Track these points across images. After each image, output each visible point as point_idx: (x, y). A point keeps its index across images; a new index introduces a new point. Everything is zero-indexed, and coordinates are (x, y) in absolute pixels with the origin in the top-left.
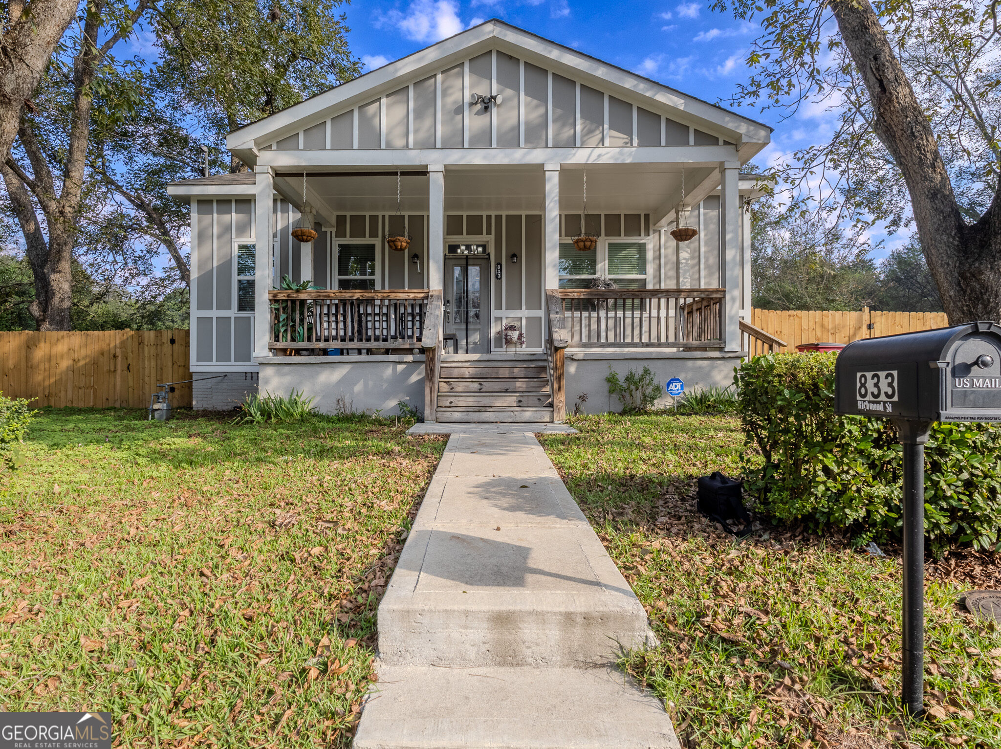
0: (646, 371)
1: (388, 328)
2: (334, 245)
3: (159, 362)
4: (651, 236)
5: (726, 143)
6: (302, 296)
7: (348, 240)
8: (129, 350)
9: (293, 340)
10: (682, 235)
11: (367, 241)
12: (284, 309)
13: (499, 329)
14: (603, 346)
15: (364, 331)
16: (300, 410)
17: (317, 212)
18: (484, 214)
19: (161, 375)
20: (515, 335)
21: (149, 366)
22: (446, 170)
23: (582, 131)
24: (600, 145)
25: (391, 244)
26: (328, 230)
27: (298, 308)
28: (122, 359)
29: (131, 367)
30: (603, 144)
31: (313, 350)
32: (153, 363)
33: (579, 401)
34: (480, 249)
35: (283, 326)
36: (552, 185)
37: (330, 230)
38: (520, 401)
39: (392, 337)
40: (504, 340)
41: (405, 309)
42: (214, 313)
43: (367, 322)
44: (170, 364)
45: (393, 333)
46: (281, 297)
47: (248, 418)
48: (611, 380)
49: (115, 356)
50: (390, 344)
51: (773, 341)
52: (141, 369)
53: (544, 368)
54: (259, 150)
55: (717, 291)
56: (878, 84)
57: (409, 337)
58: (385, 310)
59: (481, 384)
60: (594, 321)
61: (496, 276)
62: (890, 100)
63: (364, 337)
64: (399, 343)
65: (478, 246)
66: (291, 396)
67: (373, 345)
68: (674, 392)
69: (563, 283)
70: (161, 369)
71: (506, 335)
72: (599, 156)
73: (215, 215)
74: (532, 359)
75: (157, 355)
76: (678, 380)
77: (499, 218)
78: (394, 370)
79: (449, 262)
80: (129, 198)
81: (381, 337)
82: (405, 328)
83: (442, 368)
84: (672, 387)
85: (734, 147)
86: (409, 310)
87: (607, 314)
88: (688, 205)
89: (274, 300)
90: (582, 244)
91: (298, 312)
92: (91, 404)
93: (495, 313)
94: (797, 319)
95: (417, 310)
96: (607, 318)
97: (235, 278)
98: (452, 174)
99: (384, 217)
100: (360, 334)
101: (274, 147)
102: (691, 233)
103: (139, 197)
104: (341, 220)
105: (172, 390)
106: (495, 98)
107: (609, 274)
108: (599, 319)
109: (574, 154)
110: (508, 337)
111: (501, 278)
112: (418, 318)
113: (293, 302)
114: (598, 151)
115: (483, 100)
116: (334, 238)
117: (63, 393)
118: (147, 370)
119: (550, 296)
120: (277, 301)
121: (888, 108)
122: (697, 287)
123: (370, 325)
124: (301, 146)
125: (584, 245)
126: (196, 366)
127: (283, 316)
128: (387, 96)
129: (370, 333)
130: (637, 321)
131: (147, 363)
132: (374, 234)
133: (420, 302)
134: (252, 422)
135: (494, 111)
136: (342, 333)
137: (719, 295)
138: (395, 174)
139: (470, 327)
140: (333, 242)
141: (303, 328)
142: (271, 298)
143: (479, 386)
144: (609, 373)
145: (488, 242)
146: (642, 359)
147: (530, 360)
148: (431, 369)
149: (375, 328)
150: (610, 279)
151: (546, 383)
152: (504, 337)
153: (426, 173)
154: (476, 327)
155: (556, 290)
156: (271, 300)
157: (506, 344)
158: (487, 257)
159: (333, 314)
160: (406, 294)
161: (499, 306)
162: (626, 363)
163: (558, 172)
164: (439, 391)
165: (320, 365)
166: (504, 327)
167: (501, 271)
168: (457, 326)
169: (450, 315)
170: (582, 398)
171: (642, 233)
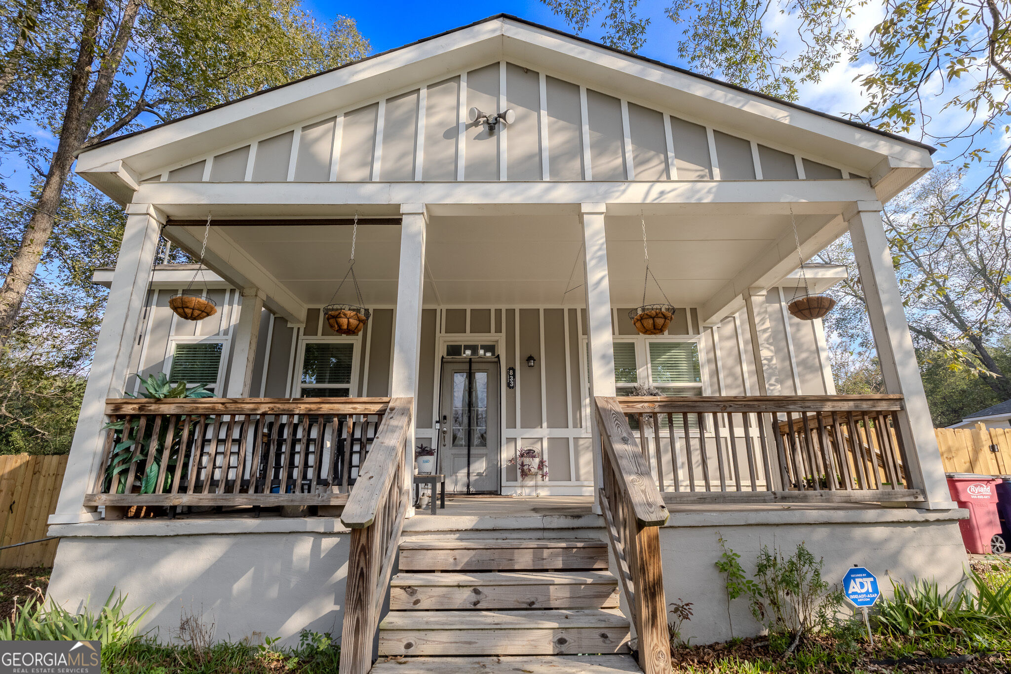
0: (802, 554)
1: (318, 465)
2: (301, 344)
4: (702, 334)
5: (853, 176)
6: (167, 409)
7: (319, 339)
9: (137, 488)
11: (343, 339)
12: (131, 431)
13: (511, 454)
17: (268, 297)
18: (493, 307)
20: (534, 463)
22: (429, 216)
23: (634, 158)
24: (664, 178)
26: (295, 326)
27: (157, 429)
30: (668, 176)
33: (677, 618)
34: (489, 354)
35: (123, 461)
37: (298, 326)
38: (562, 641)
40: (519, 471)
46: (128, 409)
48: (727, 567)
53: (601, 550)
54: (140, 183)
59: (477, 592)
61: (508, 385)
63: (269, 482)
68: (861, 598)
71: (523, 465)
72: (662, 193)
74: (575, 526)
76: (866, 572)
77: (511, 313)
78: (316, 548)
79: (449, 368)
83: (401, 549)
84: (855, 587)
85: (867, 181)
88: (762, 288)
89: (116, 415)
90: (650, 321)
91: (155, 437)
93: (506, 433)
95: (370, 433)
101: (165, 178)
102: (827, 304)
104: (312, 315)
106: (503, 116)
107: (654, 380)
109: (624, 191)
110: (526, 468)
111: (514, 387)
113: (150, 419)
114: (659, 187)
115: (487, 121)
116: (301, 336)
119: (604, 409)
120: (120, 417)
124: (206, 178)
128: (346, 114)
130: (695, 443)
133: (375, 417)
135: (504, 134)
137: (893, 407)
138: (351, 222)
139: (473, 451)
140: (300, 341)
141: (159, 466)
142: (109, 412)
143: (474, 598)
144: (721, 554)
145: (497, 341)
146: (777, 525)
147: (573, 529)
148: (362, 574)
149: (306, 465)
150: (657, 388)
151: (612, 587)
152: (519, 466)
153: (398, 222)
154: (482, 450)
155: (612, 398)
156: (110, 416)
157: (522, 475)
158: (496, 360)
159: (234, 440)
160: (351, 406)
161: (512, 425)
162: (749, 531)
163: (603, 216)
164: (386, 610)
165: (176, 539)
166: (518, 453)
167: (514, 377)
168: (456, 451)
169: (447, 436)
170: (681, 612)
171: (691, 330)
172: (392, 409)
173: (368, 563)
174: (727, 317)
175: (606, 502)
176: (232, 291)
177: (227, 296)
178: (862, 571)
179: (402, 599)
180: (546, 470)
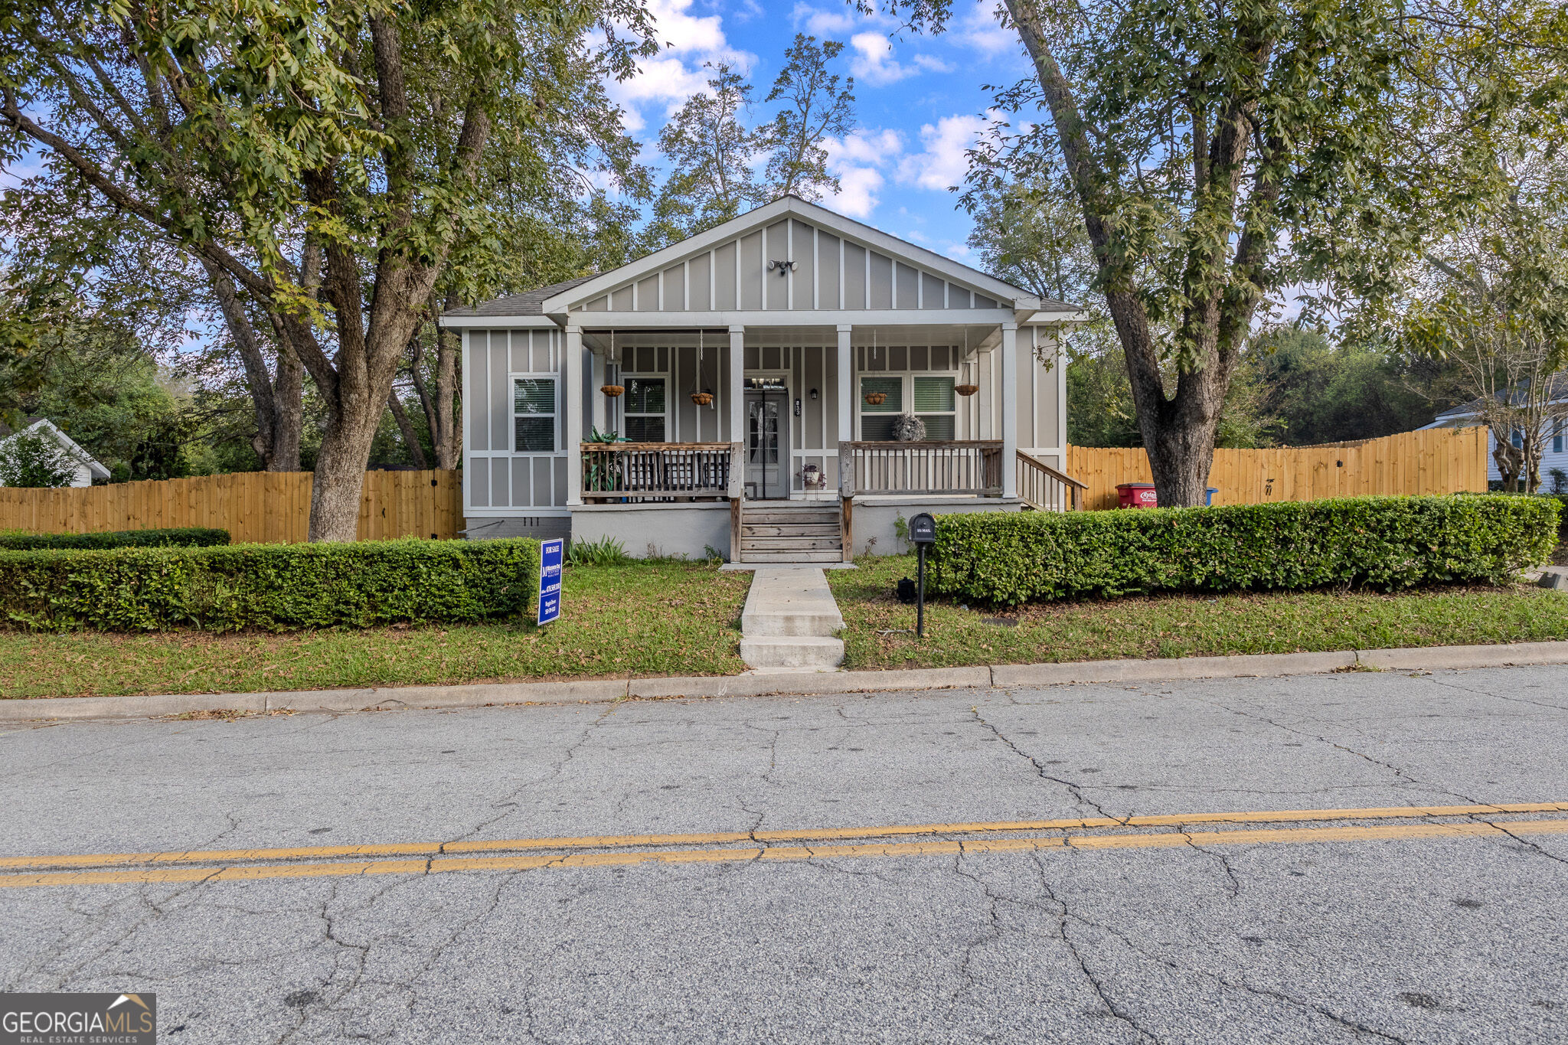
1: (692, 477)
2: (620, 379)
3: (419, 506)
4: (960, 369)
5: (1004, 306)
6: (612, 448)
7: (635, 374)
8: (384, 493)
9: (603, 489)
10: (964, 391)
11: (655, 375)
12: (595, 459)
13: (797, 470)
14: (891, 493)
15: (670, 480)
18: (782, 346)
19: (422, 521)
20: (815, 475)
21: (408, 510)
22: (746, 329)
23: (872, 297)
24: (888, 308)
27: (608, 459)
28: (376, 503)
29: (386, 512)
30: (890, 306)
31: (621, 498)
32: (412, 508)
33: (867, 543)
35: (594, 476)
37: (615, 363)
38: (814, 543)
39: (697, 486)
40: (803, 482)
41: (708, 459)
42: (490, 454)
43: (672, 471)
44: (431, 508)
45: (696, 481)
46: (592, 448)
48: (899, 525)
49: (367, 500)
50: (695, 493)
51: (1074, 483)
52: (398, 514)
53: (836, 513)
54: (572, 312)
55: (996, 442)
57: (712, 486)
58: (689, 461)
61: (795, 414)
63: (670, 485)
64: (703, 491)
66: (603, 542)
67: (678, 493)
70: (422, 514)
71: (806, 477)
73: (489, 347)
74: (827, 505)
75: (416, 498)
77: (797, 350)
79: (749, 399)
81: (686, 485)
82: (708, 477)
83: (745, 514)
85: (1010, 310)
86: (713, 460)
88: (987, 347)
89: (585, 452)
91: (608, 463)
93: (794, 453)
94: (1119, 458)
95: (720, 461)
97: (512, 415)
98: (750, 333)
99: (673, 349)
100: (666, 483)
101: (583, 310)
102: (972, 389)
104: (627, 353)
105: (434, 536)
106: (790, 264)
107: (916, 410)
109: (865, 316)
110: (808, 478)
111: (800, 415)
112: (721, 468)
113: (603, 453)
114: (886, 313)
115: (780, 266)
116: (620, 373)
118: (404, 515)
119: (843, 448)
120: (588, 453)
123: (675, 474)
124: (610, 308)
126: (468, 511)
127: (594, 467)
128: (690, 265)
129: (675, 482)
131: (404, 506)
132: (663, 368)
133: (723, 453)
135: (790, 275)
136: (649, 482)
137: (998, 447)
138: (698, 331)
139: (768, 465)
140: (619, 376)
141: (613, 477)
142: (583, 450)
143: (778, 531)
144: (897, 519)
145: (786, 377)
146: (927, 506)
148: (735, 518)
149: (680, 477)
150: (917, 416)
151: (838, 528)
152: (803, 478)
153: (725, 331)
154: (775, 465)
155: (848, 442)
156: (582, 452)
157: (806, 484)
158: (785, 392)
160: (710, 446)
161: (798, 446)
163: (849, 331)
164: (743, 535)
166: (803, 468)
167: (800, 407)
168: (757, 468)
170: (872, 541)
171: (951, 367)
172: (734, 449)
173: (738, 514)
177: (551, 335)
179: (748, 532)
180: (825, 481)
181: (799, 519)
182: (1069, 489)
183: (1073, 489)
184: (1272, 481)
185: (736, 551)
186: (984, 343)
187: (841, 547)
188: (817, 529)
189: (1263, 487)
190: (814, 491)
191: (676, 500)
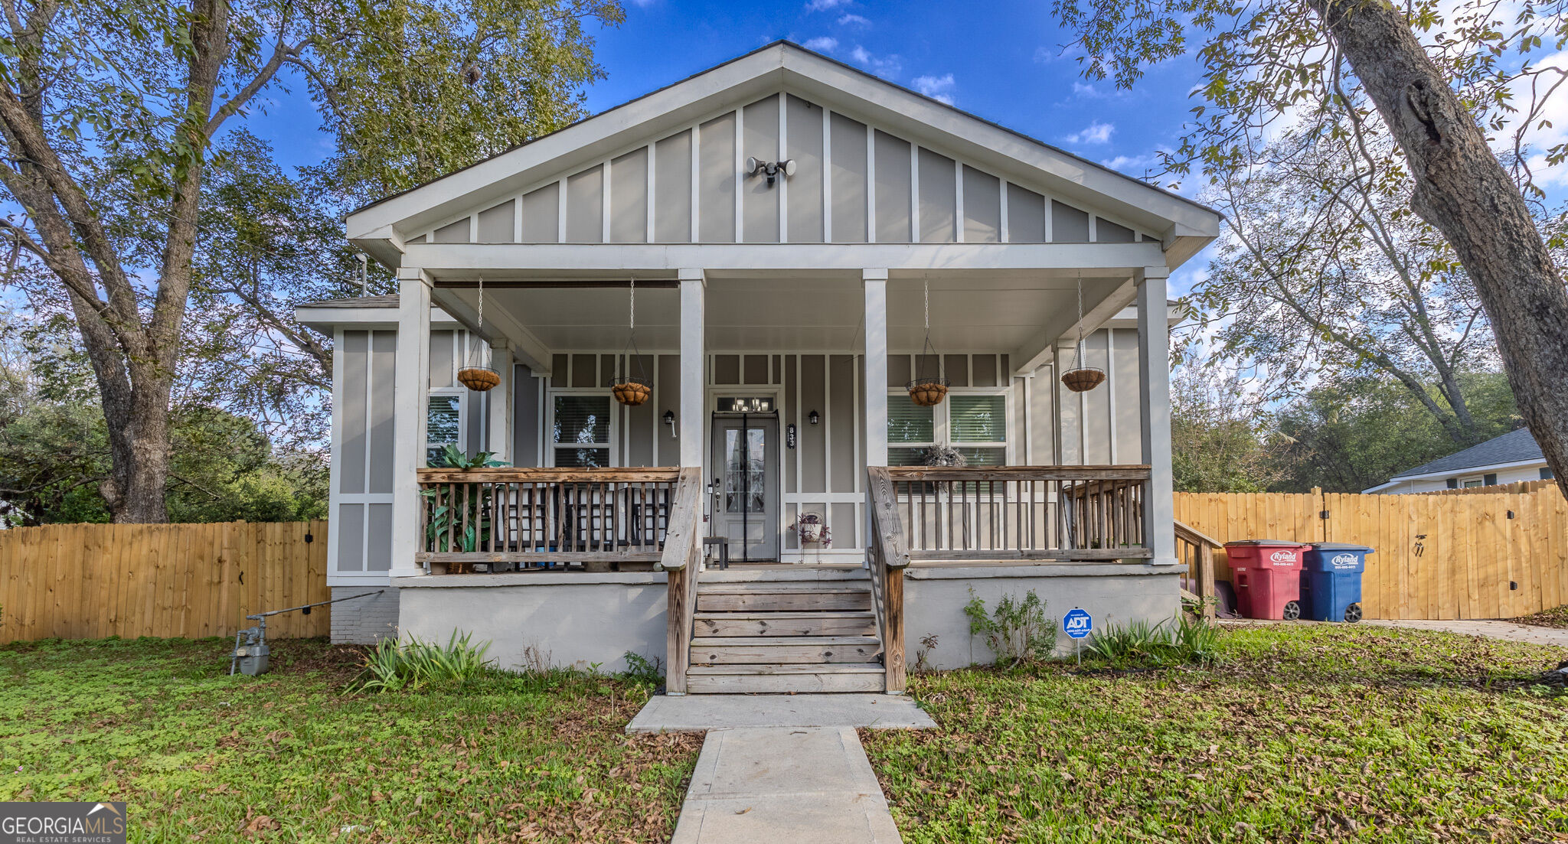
0: (1032, 599)
1: (615, 528)
2: (549, 397)
3: (287, 569)
4: (1012, 386)
5: (1146, 239)
6: (476, 478)
7: (570, 391)
8: (242, 552)
9: (458, 548)
10: (1082, 381)
11: (598, 391)
12: (444, 496)
13: (792, 522)
15: (574, 533)
16: (464, 666)
17: (517, 348)
18: (770, 353)
19: (291, 589)
20: (816, 530)
21: (273, 575)
22: (708, 279)
23: (922, 220)
24: (951, 241)
25: (619, 394)
26: (541, 376)
27: (466, 496)
28: (232, 565)
29: (244, 577)
30: (955, 239)
31: (490, 565)
32: (278, 571)
33: (924, 647)
34: (765, 405)
35: (441, 525)
36: (876, 301)
37: (543, 376)
38: (828, 654)
39: (620, 544)
40: (800, 538)
41: (643, 497)
42: (367, 498)
43: (579, 519)
44: (304, 571)
45: (622, 536)
46: (438, 478)
47: (374, 683)
48: (973, 612)
49: (220, 561)
50: (617, 555)
51: (1201, 539)
52: (260, 580)
53: (866, 594)
54: (405, 243)
55: (1138, 469)
56: (1423, 129)
57: (647, 544)
58: (608, 500)
59: (763, 626)
60: (930, 510)
61: (788, 444)
62: (1449, 153)
63: (574, 543)
64: (631, 553)
65: (762, 400)
66: (452, 643)
67: (589, 556)
68: (1076, 632)
69: (895, 455)
70: (291, 580)
71: (803, 531)
72: (950, 257)
73: (370, 353)
74: (847, 578)
75: (285, 558)
76: (1084, 614)
77: (791, 359)
78: (624, 597)
79: (720, 424)
80: (290, 336)
81: (602, 543)
82: (641, 528)
83: (699, 595)
84: (1072, 624)
85: (1157, 245)
86: (649, 500)
87: (951, 498)
89: (427, 485)
90: (924, 394)
91: (466, 503)
92: (182, 632)
93: (786, 498)
94: (1221, 506)
95: (662, 500)
96: (950, 504)
98: (716, 285)
99: (623, 357)
100: (569, 538)
101: (430, 239)
102: (1095, 378)
103: (303, 335)
104: (559, 361)
105: (307, 611)
106: (782, 166)
107: (953, 440)
108: (938, 505)
109: (911, 255)
110: (807, 534)
111: (794, 447)
112: (662, 512)
113: (459, 486)
114: (947, 250)
115: (766, 171)
116: (549, 388)
117: (138, 616)
118: (269, 582)
119: (875, 478)
120: (431, 486)
121: (1444, 166)
122: (1106, 463)
123: (584, 523)
124: (474, 238)
125: (928, 398)
126: (335, 577)
127: (440, 510)
128: (613, 162)
129: (584, 536)
130: (998, 508)
131: (268, 570)
133: (666, 486)
134: (379, 688)
135: (783, 186)
136: (538, 536)
137: (1141, 476)
138: (627, 284)
139: (750, 517)
140: (547, 394)
141: (475, 529)
142: (422, 481)
143: (760, 628)
144: (969, 601)
145: (775, 394)
146: (1021, 578)
147: (844, 581)
148: (678, 604)
149: (592, 529)
150: (954, 448)
151: (870, 621)
152: (799, 533)
153: (675, 284)
154: (760, 517)
155: (884, 468)
156: (421, 484)
157: (803, 542)
158: (774, 415)
159: (524, 506)
160: (643, 475)
161: (793, 488)
162: (997, 583)
163: (884, 283)
164: (693, 637)
165: (501, 589)
166: (799, 519)
167: (795, 436)
168: (731, 517)
169: (720, 500)
170: (929, 642)
171: (999, 382)
172: (683, 478)
173: (683, 596)
174: (1042, 366)
175: (872, 557)
176: (461, 333)
177: (456, 337)
178: (1082, 612)
179: (703, 629)
180: (828, 536)
181: (797, 602)
182: (1191, 549)
183: (1198, 549)
184: (1422, 537)
185: (678, 672)
186: (1064, 336)
187: (881, 660)
188: (829, 622)
189: (1412, 545)
190: (815, 551)
191: (585, 568)
